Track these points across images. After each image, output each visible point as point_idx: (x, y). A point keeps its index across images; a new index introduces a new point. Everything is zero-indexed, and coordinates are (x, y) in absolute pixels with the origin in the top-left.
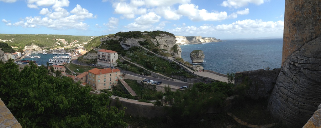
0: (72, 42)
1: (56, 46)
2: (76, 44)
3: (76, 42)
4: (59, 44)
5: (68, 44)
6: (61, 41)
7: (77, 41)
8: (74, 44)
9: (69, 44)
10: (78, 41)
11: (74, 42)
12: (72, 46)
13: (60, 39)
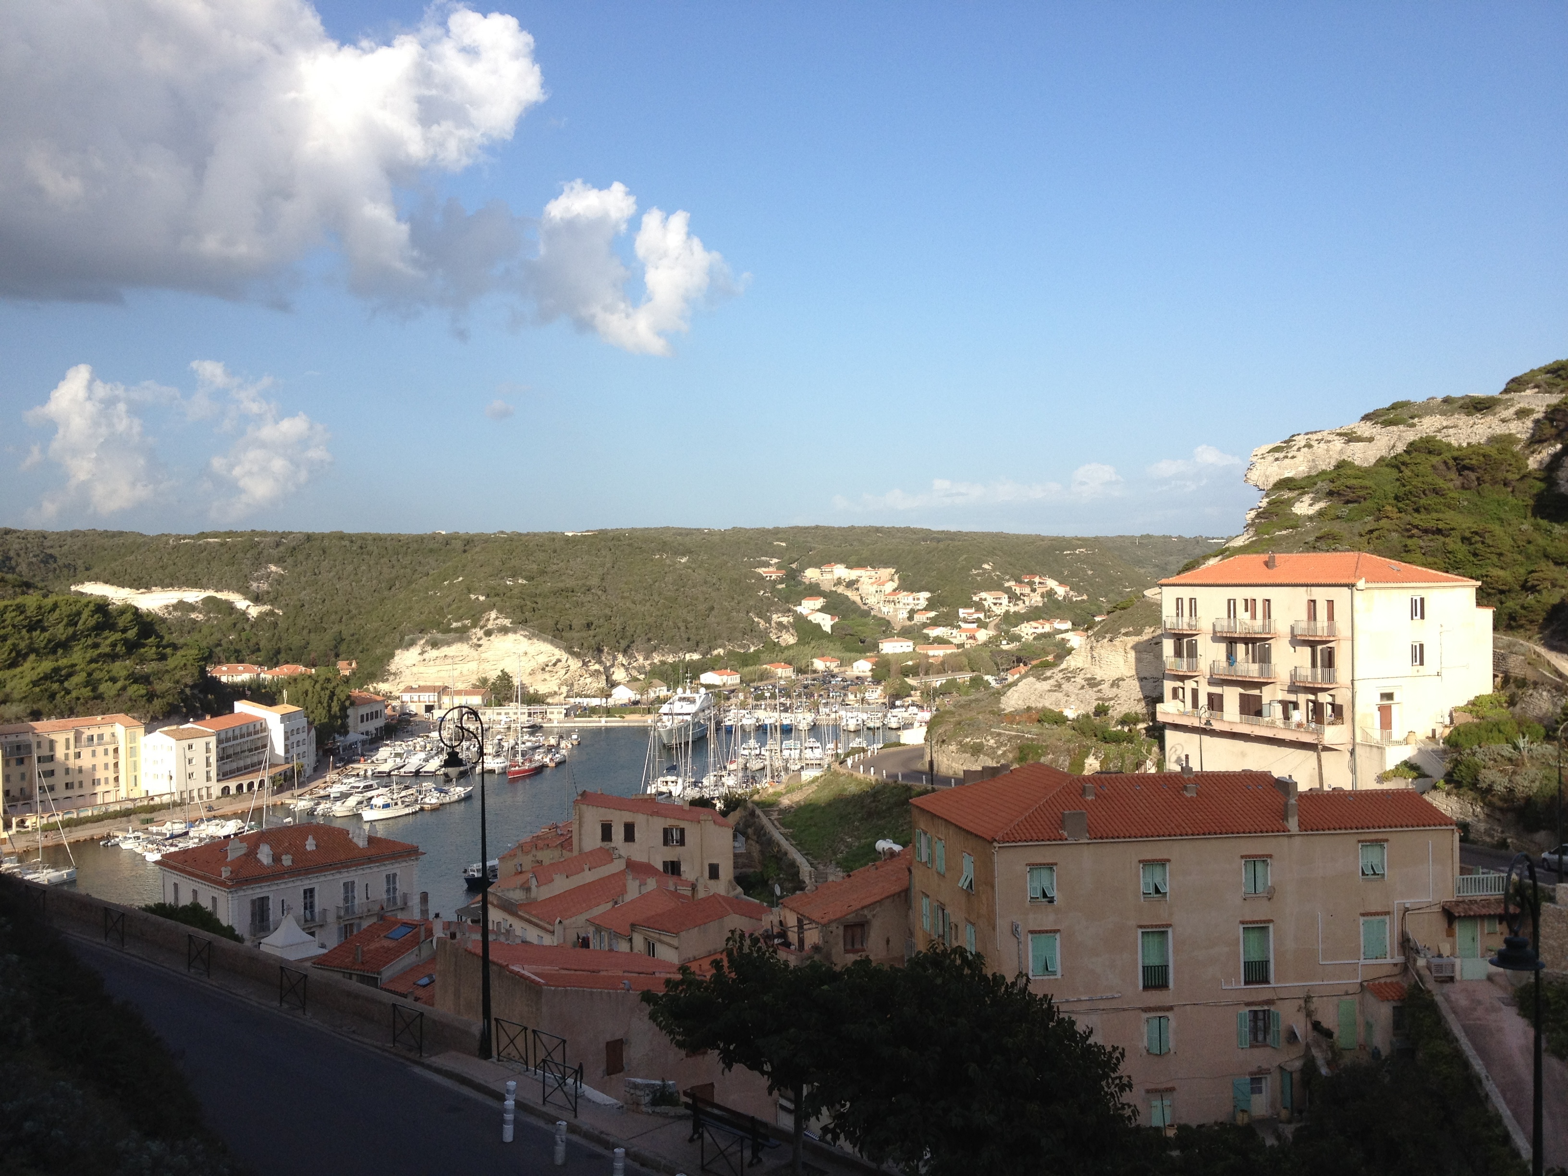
0: (988, 598)
1: (789, 639)
2: (1034, 615)
3: (1036, 600)
4: (826, 622)
5: (934, 623)
6: (851, 584)
7: (1052, 584)
8: (1011, 620)
9: (949, 620)
10: (1061, 591)
11: (1014, 598)
12: (983, 636)
13: (840, 571)
